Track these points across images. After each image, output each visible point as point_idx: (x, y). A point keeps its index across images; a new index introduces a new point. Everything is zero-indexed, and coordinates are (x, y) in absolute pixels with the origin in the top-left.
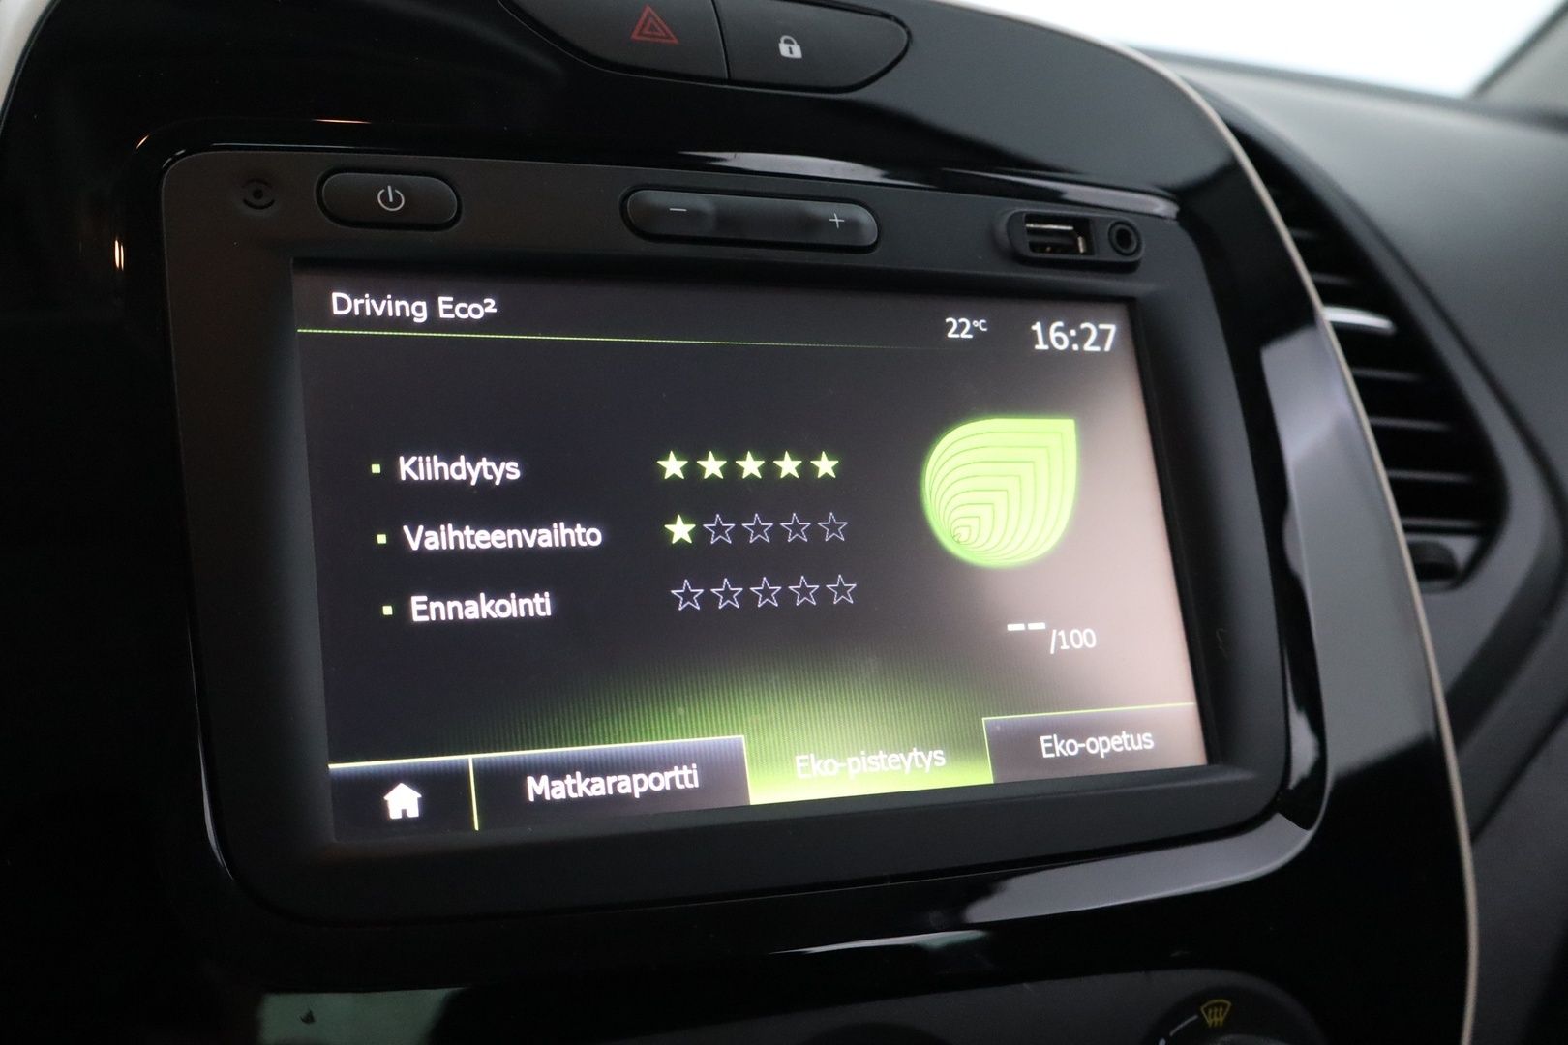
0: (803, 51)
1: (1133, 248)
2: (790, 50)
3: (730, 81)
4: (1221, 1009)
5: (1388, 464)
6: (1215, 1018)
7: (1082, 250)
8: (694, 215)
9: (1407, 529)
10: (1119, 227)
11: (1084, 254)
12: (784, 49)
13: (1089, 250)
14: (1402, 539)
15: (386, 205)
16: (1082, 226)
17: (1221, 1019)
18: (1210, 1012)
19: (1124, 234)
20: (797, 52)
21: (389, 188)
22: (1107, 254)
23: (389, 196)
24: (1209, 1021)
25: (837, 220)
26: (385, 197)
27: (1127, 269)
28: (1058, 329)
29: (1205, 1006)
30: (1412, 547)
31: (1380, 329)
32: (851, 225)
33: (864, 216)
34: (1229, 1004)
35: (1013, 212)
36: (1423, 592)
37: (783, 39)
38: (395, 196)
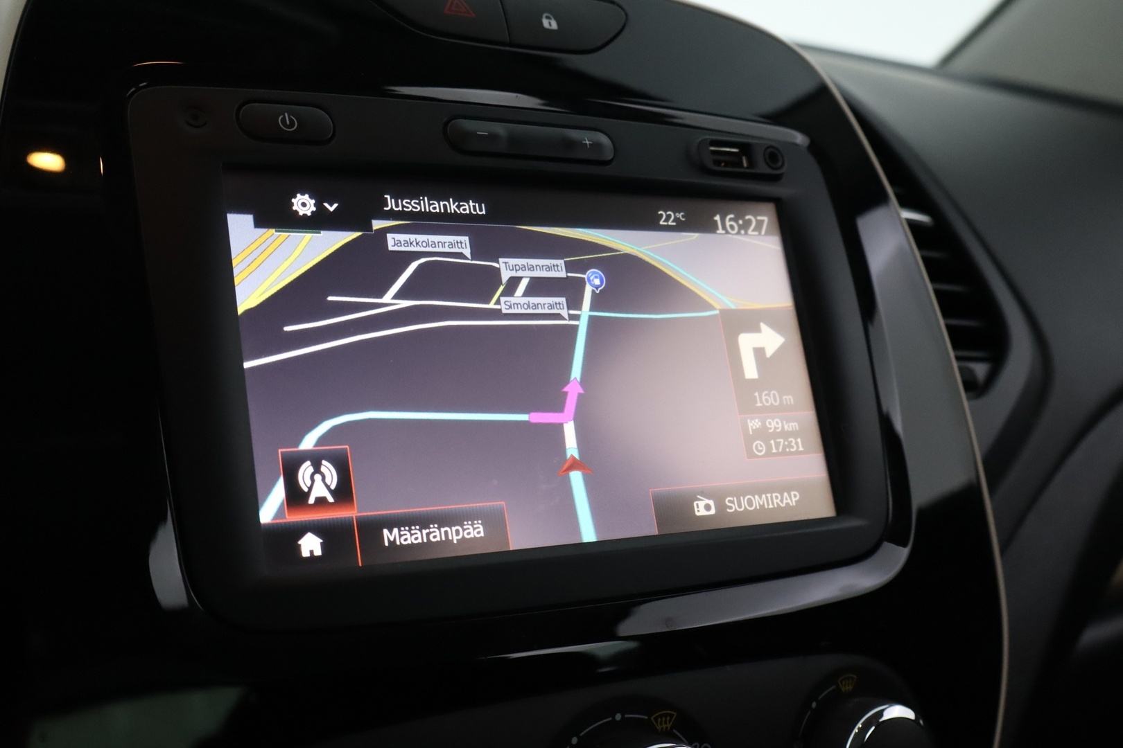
0: (558, 24)
1: (780, 164)
2: (550, 24)
3: (511, 45)
4: (851, 681)
5: (945, 315)
6: (847, 687)
7: (745, 165)
8: (493, 137)
9: (958, 358)
10: (772, 150)
11: (747, 168)
12: (546, 23)
13: (751, 164)
14: (955, 364)
15: (284, 126)
16: (746, 149)
17: (851, 688)
18: (844, 682)
19: (774, 154)
20: (554, 26)
21: (286, 115)
22: (763, 168)
23: (286, 119)
24: (843, 689)
25: (587, 142)
26: (284, 120)
27: (774, 179)
28: (731, 220)
29: (841, 679)
30: (961, 369)
31: (924, 222)
32: (597, 146)
33: (604, 139)
34: (855, 677)
35: (700, 139)
36: (969, 399)
37: (545, 15)
38: (290, 119)
